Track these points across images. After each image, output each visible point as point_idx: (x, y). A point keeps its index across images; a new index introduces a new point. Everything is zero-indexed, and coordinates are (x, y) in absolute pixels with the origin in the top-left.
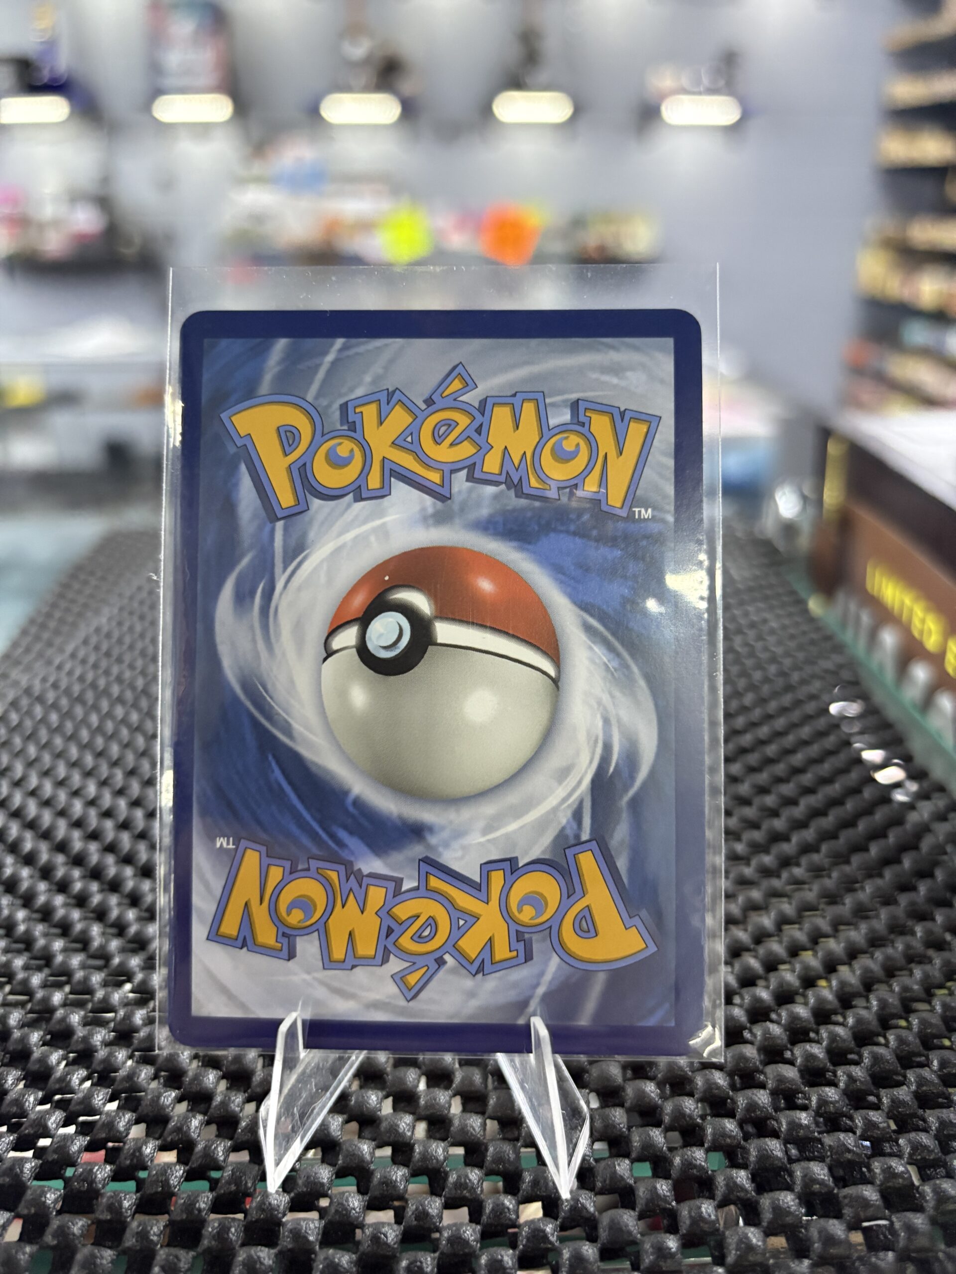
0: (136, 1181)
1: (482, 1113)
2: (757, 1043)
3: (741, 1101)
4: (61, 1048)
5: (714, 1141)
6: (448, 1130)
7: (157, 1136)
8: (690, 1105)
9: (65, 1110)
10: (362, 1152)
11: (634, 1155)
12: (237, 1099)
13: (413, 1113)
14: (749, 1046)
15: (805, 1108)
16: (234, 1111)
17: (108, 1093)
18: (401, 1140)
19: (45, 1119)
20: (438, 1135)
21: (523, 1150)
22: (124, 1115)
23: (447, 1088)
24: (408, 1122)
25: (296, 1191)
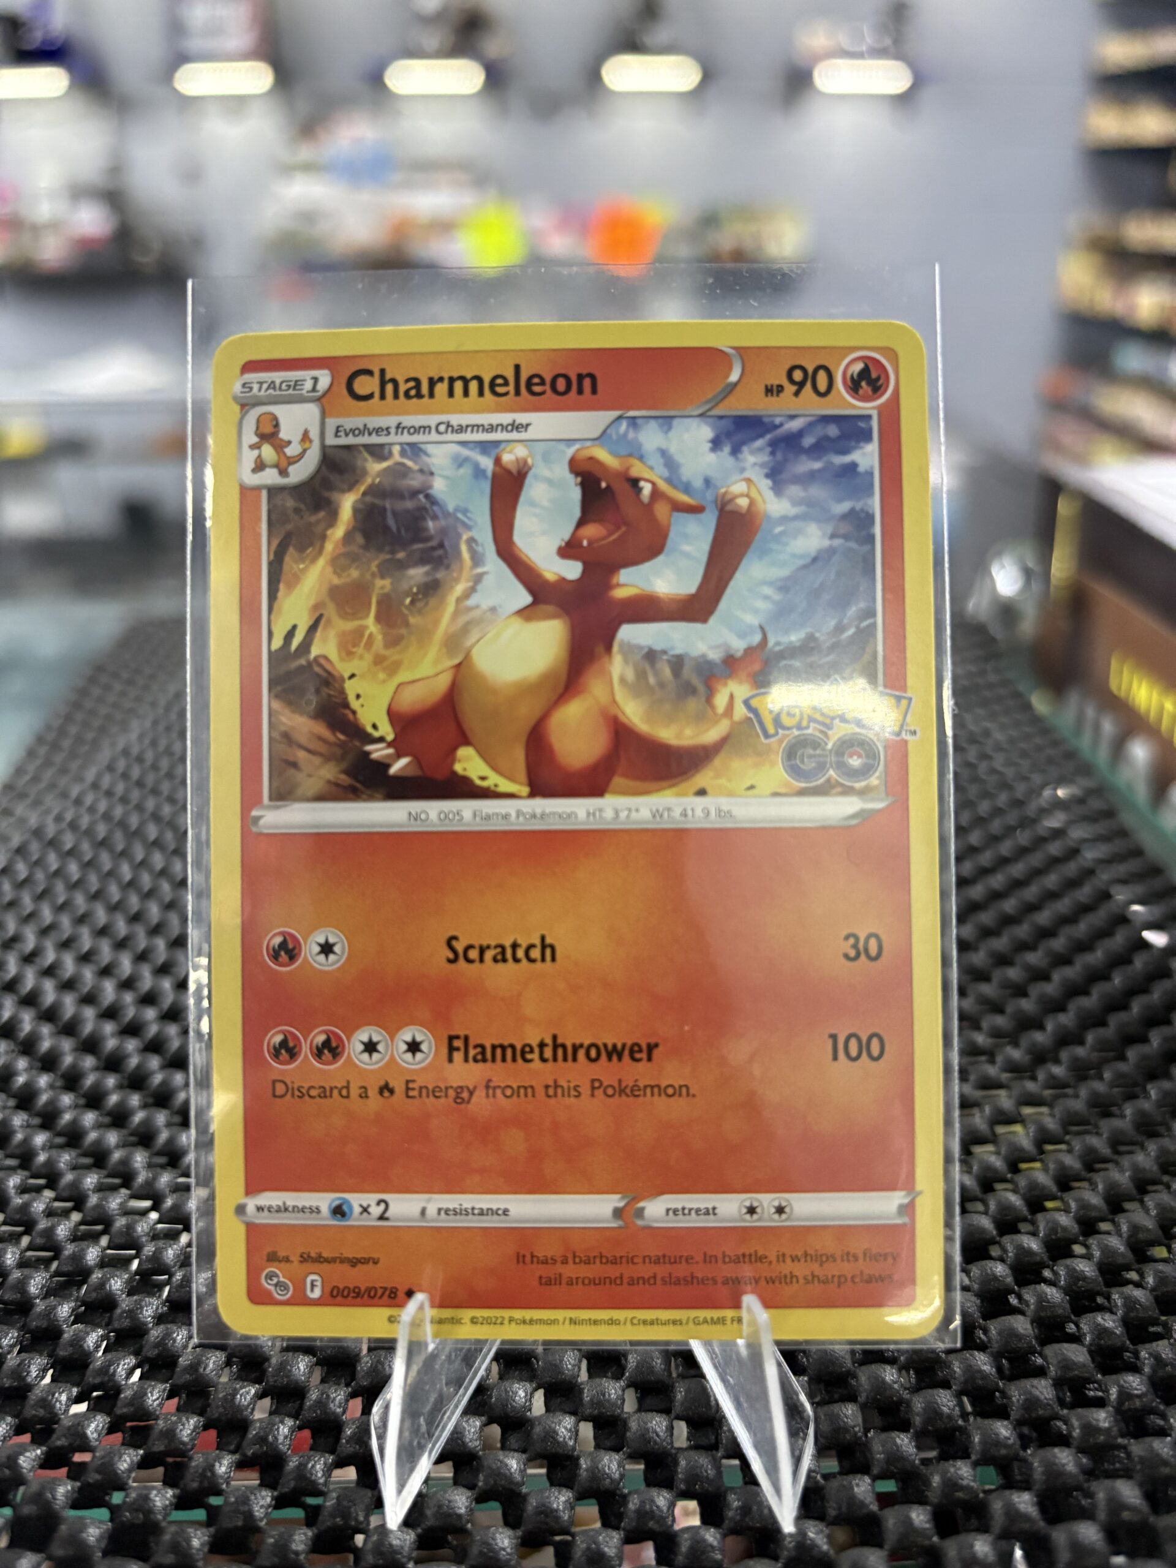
0: (206, 1509)
1: (666, 1411)
2: (1029, 1313)
3: (1016, 1393)
4: (99, 1326)
5: (984, 1452)
6: (622, 1437)
7: (232, 1447)
8: (945, 1400)
9: (109, 1414)
10: (509, 1470)
11: (875, 1471)
12: (338, 1395)
13: (573, 1413)
14: (1020, 1318)
15: (1100, 1403)
16: (334, 1413)
17: (164, 1390)
18: (561, 1451)
19: (83, 1426)
20: (608, 1444)
21: (725, 1462)
22: (187, 1419)
23: (618, 1377)
24: (569, 1427)
25: (424, 1526)
